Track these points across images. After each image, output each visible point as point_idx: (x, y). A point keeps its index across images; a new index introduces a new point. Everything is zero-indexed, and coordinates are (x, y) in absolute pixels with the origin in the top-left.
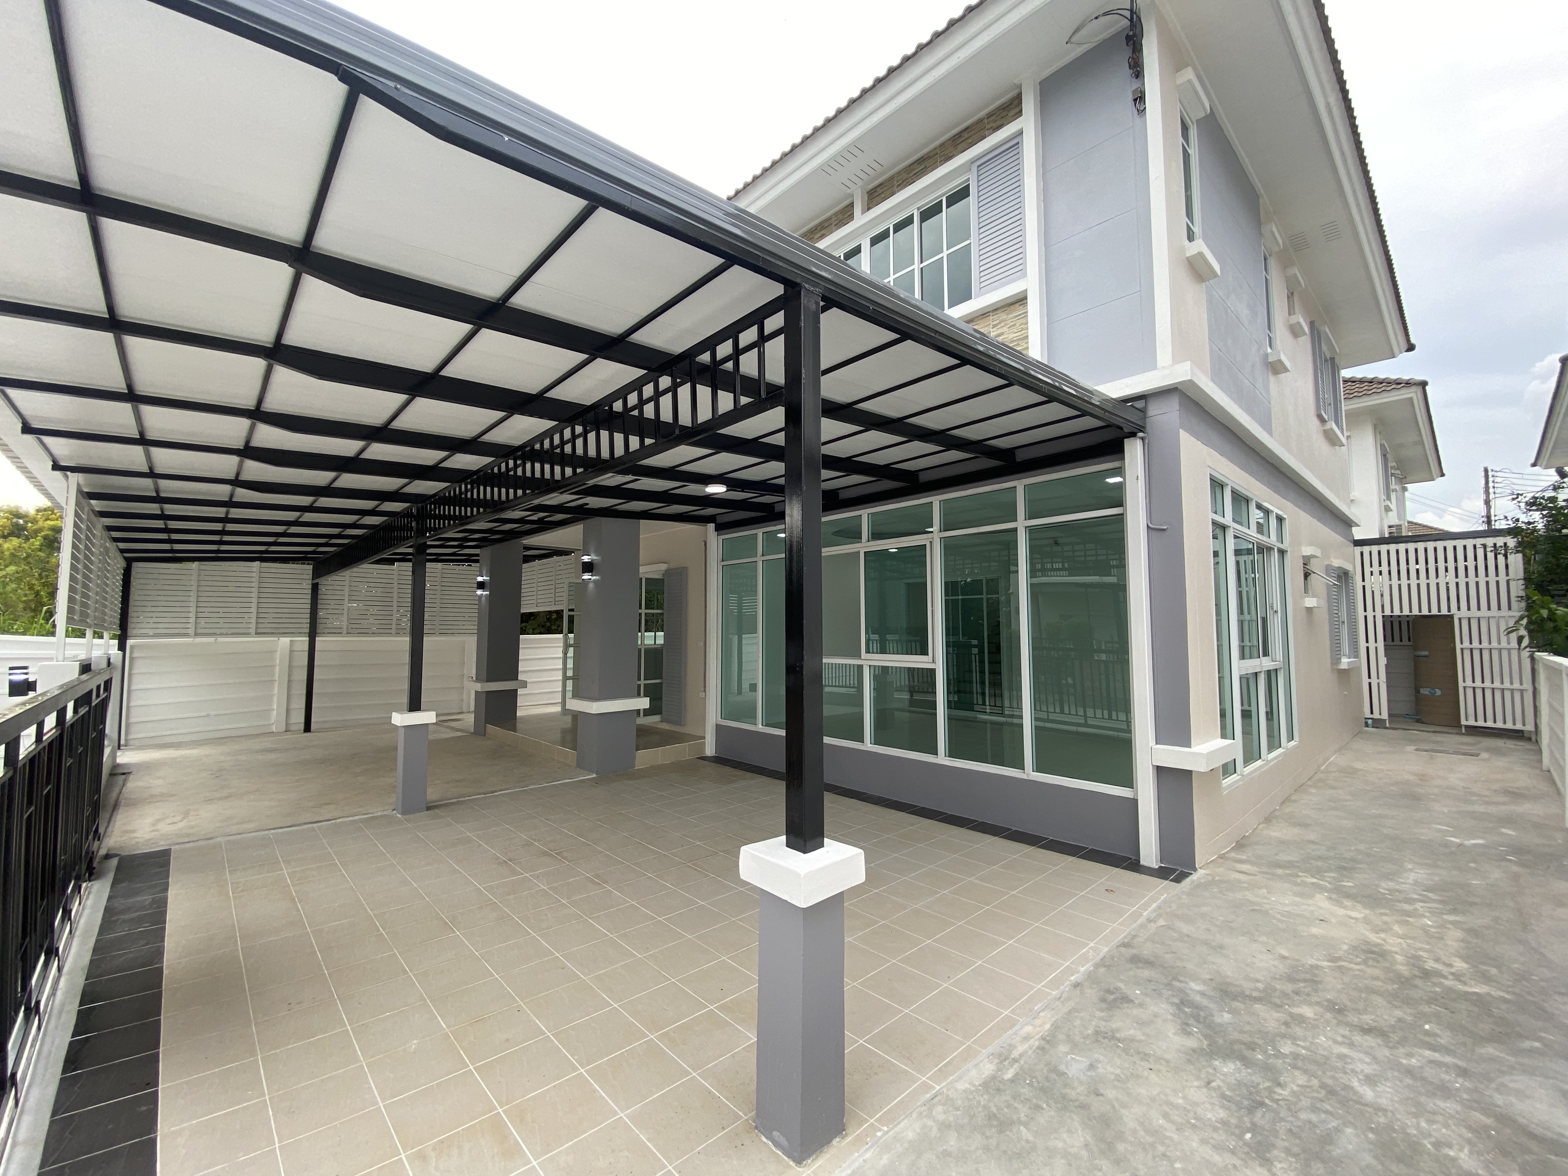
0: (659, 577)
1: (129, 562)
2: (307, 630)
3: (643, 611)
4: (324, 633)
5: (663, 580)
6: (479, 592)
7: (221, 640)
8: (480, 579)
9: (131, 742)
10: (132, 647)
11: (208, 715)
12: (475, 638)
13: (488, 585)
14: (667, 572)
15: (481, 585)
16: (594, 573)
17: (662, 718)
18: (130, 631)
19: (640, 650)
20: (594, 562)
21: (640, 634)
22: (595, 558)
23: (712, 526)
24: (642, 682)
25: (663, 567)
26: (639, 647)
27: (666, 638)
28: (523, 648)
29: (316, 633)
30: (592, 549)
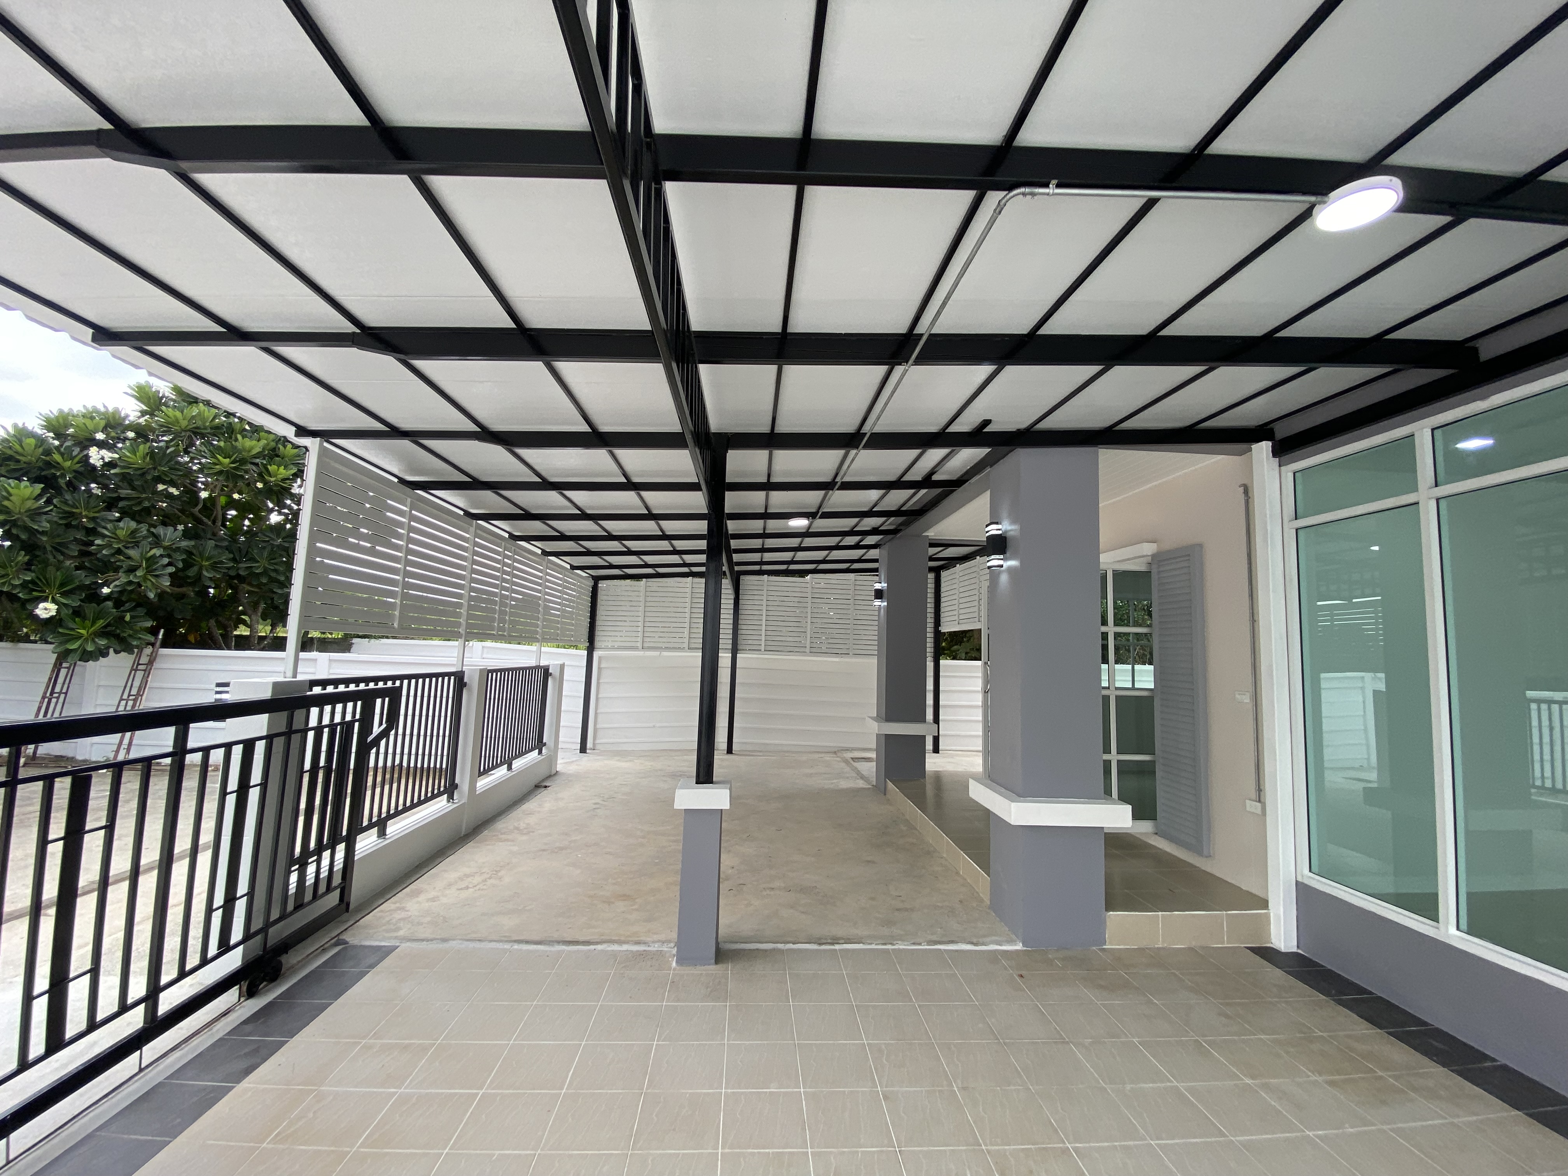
0: (1143, 568)
1: (597, 579)
2: (730, 647)
3: (1111, 629)
4: (743, 650)
5: (1147, 574)
6: (877, 603)
7: (666, 654)
8: (878, 586)
9: (598, 747)
10: (600, 658)
11: (654, 727)
12: (874, 661)
13: (885, 595)
14: (1157, 559)
15: (879, 594)
16: (1008, 554)
17: (1156, 827)
18: (597, 644)
19: (1106, 699)
20: (1008, 535)
21: (1104, 667)
22: (1009, 528)
23: (1264, 448)
24: (1114, 757)
25: (1149, 549)
26: (1105, 692)
27: (1158, 677)
28: (946, 676)
29: (737, 650)
30: (1004, 514)
